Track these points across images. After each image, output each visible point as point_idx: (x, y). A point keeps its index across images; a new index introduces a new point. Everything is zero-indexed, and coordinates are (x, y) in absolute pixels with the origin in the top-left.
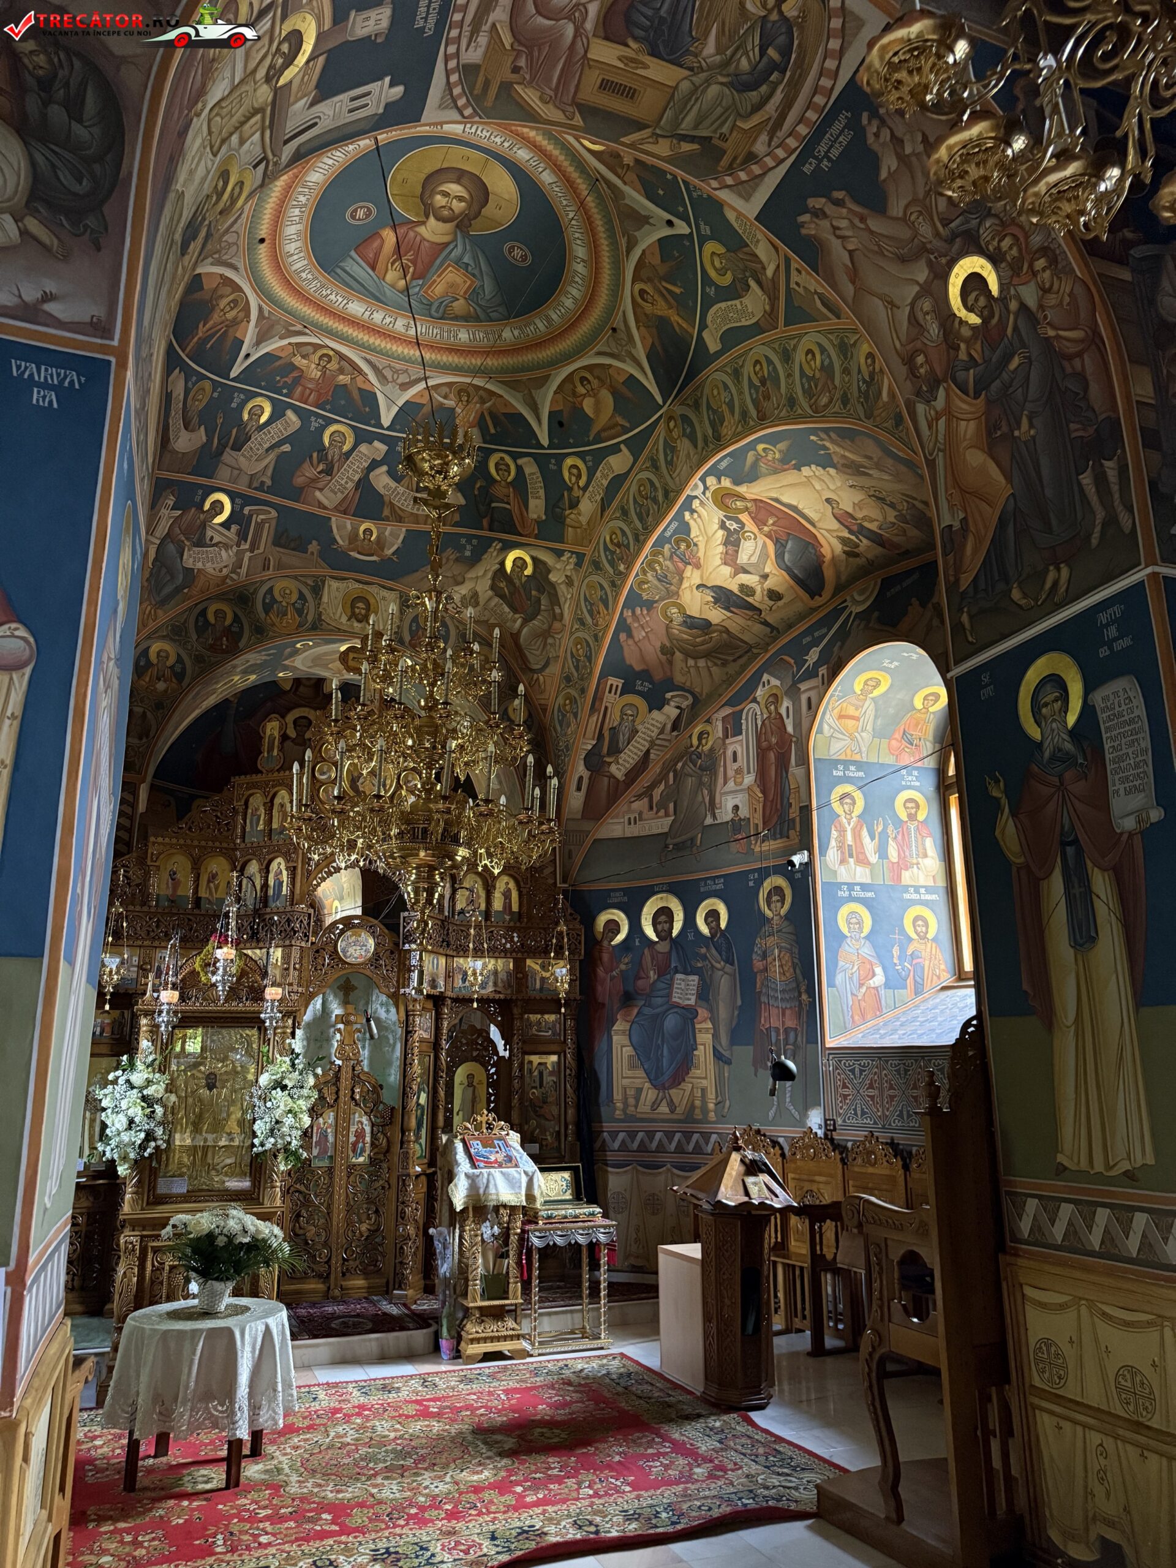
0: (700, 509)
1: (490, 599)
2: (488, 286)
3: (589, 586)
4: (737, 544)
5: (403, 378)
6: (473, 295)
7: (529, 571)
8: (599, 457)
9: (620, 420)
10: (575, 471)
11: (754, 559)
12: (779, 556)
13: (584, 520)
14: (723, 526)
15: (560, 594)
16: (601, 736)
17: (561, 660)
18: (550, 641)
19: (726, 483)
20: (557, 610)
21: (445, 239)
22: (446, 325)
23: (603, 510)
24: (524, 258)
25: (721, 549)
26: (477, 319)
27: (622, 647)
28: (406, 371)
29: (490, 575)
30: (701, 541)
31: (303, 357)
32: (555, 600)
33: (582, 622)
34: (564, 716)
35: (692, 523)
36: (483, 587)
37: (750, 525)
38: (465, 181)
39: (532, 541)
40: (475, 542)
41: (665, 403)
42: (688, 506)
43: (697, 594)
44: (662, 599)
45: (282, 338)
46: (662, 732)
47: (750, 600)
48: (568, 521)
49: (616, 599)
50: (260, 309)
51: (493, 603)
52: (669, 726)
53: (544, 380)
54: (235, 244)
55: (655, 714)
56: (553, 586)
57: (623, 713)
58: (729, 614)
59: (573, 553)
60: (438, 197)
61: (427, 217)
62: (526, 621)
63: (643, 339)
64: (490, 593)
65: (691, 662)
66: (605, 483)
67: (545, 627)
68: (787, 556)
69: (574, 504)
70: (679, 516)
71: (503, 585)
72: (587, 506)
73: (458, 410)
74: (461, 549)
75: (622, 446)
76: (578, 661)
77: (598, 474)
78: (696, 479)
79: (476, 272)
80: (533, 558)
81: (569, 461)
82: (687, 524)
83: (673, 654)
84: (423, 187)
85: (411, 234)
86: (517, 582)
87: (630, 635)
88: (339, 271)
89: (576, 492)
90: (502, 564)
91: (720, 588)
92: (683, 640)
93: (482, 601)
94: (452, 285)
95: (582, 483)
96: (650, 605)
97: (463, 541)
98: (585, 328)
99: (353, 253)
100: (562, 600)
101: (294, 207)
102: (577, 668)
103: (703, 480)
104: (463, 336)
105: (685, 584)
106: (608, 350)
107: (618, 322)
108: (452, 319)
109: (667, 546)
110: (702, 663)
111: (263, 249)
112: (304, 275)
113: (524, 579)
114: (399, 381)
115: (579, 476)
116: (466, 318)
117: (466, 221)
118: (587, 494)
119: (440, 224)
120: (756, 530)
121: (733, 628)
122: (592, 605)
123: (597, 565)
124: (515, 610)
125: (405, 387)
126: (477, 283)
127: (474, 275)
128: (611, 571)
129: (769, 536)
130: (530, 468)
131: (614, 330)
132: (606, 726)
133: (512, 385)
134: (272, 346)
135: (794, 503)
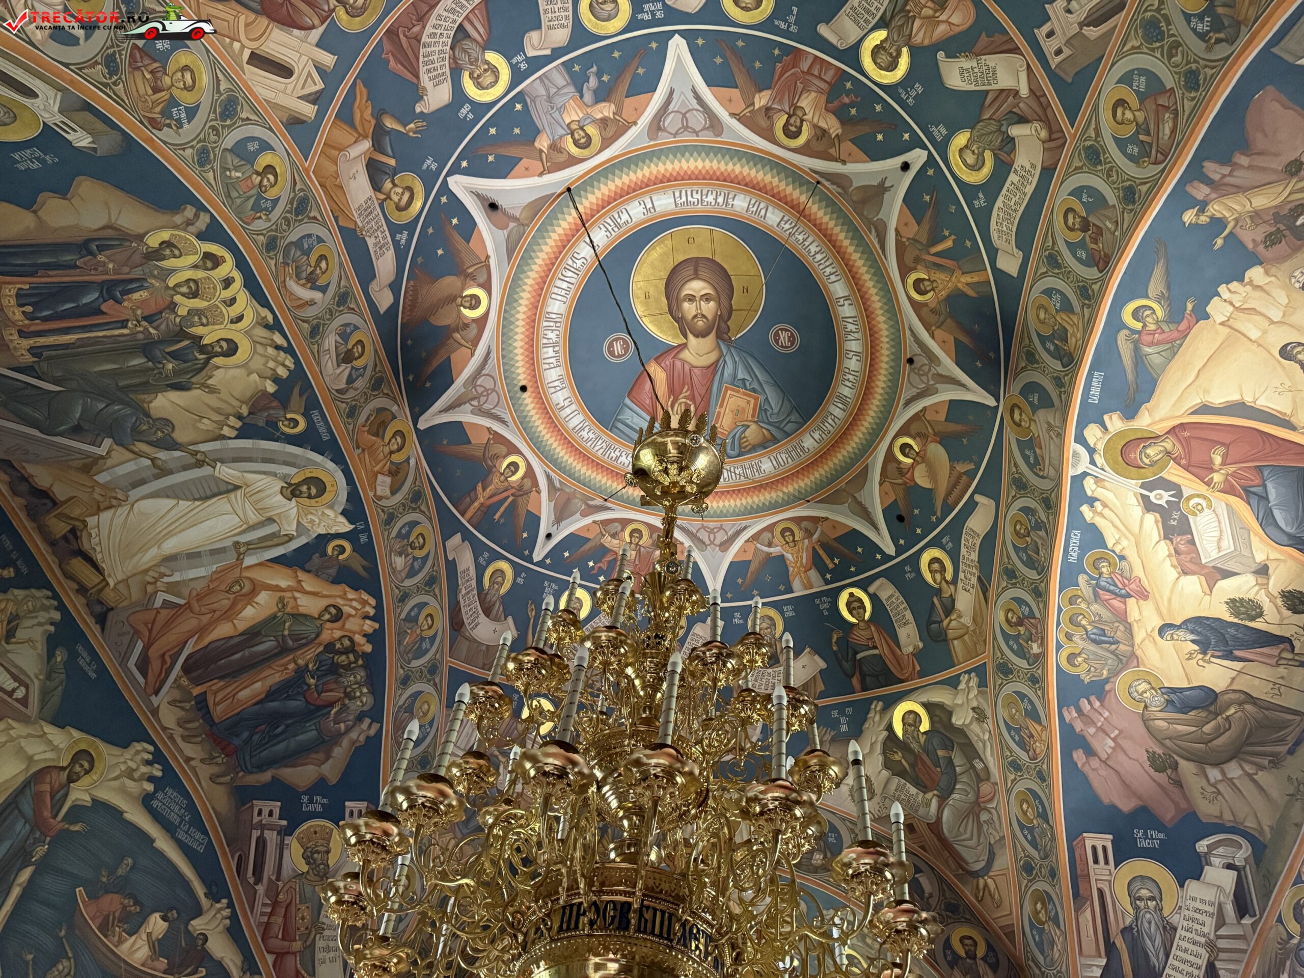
0: (1100, 493)
1: (887, 782)
2: (772, 396)
3: (1008, 705)
4: (1184, 528)
5: (721, 537)
6: (761, 414)
7: (925, 726)
8: (956, 529)
9: (962, 467)
10: (936, 566)
11: (1228, 545)
12: (1267, 520)
13: (967, 620)
14: (1148, 506)
15: (974, 739)
16: (1110, 949)
17: (1008, 841)
18: (984, 817)
19: (1115, 423)
20: (979, 765)
21: (713, 357)
22: (748, 461)
23: (985, 591)
24: (792, 339)
25: (1164, 548)
26: (775, 440)
27: (1086, 778)
28: (721, 528)
29: (879, 748)
30: (1126, 546)
31: (613, 536)
32: (971, 752)
33: (1016, 766)
34: (1041, 932)
35: (1099, 522)
36: (874, 767)
37: (1190, 485)
38: (702, 272)
39: (917, 682)
40: (849, 710)
41: (998, 401)
42: (1081, 497)
43: (1165, 644)
44: (1115, 673)
45: (584, 515)
46: (1221, 922)
47: (1258, 624)
48: (951, 634)
49: (1044, 698)
50: (549, 478)
51: (892, 787)
52: (1230, 909)
53: (864, 474)
54: (493, 390)
55: (1192, 887)
56: (961, 732)
57: (1135, 899)
58: (1238, 665)
59: (969, 672)
60: (686, 305)
61: (686, 337)
62: (943, 800)
63: (943, 344)
64: (885, 773)
65: (1214, 774)
66: (974, 556)
67: (971, 797)
68: (1278, 515)
69: (950, 608)
70: (1076, 519)
71: (898, 757)
72: (965, 600)
73: (789, 556)
74: (835, 724)
75: (978, 498)
76: (1031, 830)
77: (963, 551)
78: (1072, 446)
79: (755, 385)
80: (927, 706)
81: (926, 558)
82: (1093, 526)
83: (1175, 766)
84: (668, 298)
85: (678, 364)
86: (915, 746)
87: (1090, 752)
88: (620, 426)
89: (947, 591)
90: (890, 728)
91: (1198, 620)
92: (1181, 736)
93: (878, 789)
94: (738, 412)
95: (949, 576)
96: (1099, 689)
97: (835, 714)
98: (881, 383)
99: (628, 401)
100: (979, 746)
101: (546, 346)
102: (1034, 844)
103: (1080, 439)
104: (767, 466)
105: (1139, 636)
106: (914, 392)
107: (911, 348)
108: (749, 452)
109: (1082, 579)
110: (1234, 770)
111: (527, 398)
112: (584, 434)
113: (922, 739)
114: (717, 542)
115: (943, 568)
116: (763, 445)
117: (723, 325)
118: (960, 585)
119: (700, 340)
120: (1203, 489)
121: (1260, 690)
122: (1018, 731)
123: (1005, 669)
124: (923, 787)
125: (725, 546)
126: (761, 398)
127: (754, 390)
128: (1023, 664)
129: (1228, 490)
130: (886, 591)
131: (910, 361)
132: (1114, 930)
133: (832, 500)
134: (576, 524)
135: (1235, 397)
